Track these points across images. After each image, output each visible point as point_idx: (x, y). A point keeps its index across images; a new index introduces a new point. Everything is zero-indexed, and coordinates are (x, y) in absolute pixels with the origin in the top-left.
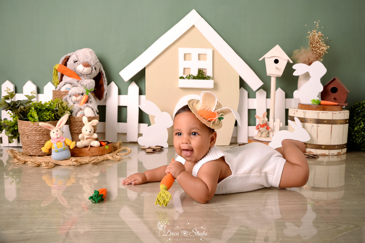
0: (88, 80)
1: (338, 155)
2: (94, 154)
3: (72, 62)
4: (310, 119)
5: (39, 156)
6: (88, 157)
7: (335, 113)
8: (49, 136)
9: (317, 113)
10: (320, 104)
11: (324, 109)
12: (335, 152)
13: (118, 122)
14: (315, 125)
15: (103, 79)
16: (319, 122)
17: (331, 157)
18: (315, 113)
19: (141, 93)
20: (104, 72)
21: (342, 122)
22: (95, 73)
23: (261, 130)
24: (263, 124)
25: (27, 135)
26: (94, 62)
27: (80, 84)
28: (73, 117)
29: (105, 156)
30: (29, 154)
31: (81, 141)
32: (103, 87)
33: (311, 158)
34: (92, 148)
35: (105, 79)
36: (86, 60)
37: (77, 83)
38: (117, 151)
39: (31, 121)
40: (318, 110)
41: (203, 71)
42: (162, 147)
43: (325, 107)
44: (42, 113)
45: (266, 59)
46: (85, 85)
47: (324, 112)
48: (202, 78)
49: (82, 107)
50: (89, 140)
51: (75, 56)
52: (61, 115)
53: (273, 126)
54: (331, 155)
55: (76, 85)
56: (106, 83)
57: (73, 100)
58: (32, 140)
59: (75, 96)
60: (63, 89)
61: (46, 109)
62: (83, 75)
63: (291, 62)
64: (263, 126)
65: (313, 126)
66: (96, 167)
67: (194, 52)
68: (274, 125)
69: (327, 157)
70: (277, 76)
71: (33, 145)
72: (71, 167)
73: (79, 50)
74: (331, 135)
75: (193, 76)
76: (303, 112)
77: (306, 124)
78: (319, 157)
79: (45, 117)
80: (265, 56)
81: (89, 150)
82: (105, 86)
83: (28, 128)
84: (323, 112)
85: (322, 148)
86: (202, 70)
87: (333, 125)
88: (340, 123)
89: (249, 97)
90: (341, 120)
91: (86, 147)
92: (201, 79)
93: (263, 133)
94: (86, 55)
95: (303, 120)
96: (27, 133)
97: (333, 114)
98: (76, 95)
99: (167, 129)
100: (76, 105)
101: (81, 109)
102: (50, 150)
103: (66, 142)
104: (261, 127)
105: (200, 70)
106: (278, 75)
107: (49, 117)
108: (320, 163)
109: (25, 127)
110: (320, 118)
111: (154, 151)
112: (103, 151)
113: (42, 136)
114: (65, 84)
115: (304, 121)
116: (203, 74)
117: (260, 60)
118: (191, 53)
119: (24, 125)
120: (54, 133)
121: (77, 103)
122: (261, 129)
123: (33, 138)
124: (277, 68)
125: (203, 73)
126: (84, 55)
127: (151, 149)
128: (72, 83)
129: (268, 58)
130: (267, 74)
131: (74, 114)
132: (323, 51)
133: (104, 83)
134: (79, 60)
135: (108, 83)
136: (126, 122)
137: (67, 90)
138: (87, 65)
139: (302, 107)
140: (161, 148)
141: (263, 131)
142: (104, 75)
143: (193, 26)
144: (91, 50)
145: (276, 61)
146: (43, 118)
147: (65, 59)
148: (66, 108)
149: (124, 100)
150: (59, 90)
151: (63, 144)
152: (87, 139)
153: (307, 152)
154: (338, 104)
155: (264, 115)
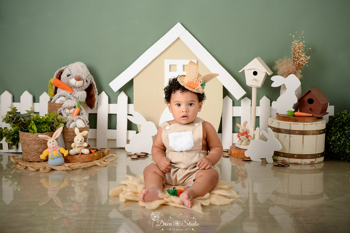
0: (79, 92)
1: (312, 164)
2: (85, 161)
3: (66, 76)
4: (283, 129)
5: (37, 162)
6: (79, 163)
7: (306, 125)
8: (46, 145)
9: (289, 125)
10: (294, 116)
11: (296, 121)
12: (308, 161)
13: (108, 129)
14: (288, 135)
15: (94, 90)
16: (291, 132)
17: (304, 166)
19: (130, 101)
20: (95, 83)
21: (314, 132)
22: (87, 85)
24: (243, 133)
25: (28, 144)
26: (85, 75)
27: (73, 96)
28: (67, 128)
29: (94, 162)
30: (29, 160)
31: (73, 149)
32: (93, 98)
33: (280, 166)
34: (83, 156)
35: (96, 90)
36: (78, 74)
37: (70, 95)
38: (105, 158)
39: (31, 132)
40: (290, 121)
42: (148, 154)
43: (297, 118)
44: (40, 126)
45: (245, 71)
46: (77, 97)
47: (295, 124)
49: (74, 119)
50: (80, 148)
51: (68, 70)
52: (56, 127)
54: (304, 163)
55: (69, 98)
56: (97, 93)
57: (66, 113)
58: (32, 149)
59: (68, 109)
60: (58, 102)
61: (44, 122)
62: (76, 87)
63: (269, 74)
64: (243, 135)
65: (285, 136)
66: (85, 171)
69: (299, 166)
70: (257, 87)
71: (33, 153)
72: (65, 171)
73: (72, 64)
74: (303, 145)
76: (278, 122)
77: (280, 134)
78: (289, 166)
79: (43, 130)
80: (245, 68)
81: (80, 157)
82: (96, 96)
83: (28, 138)
84: (294, 123)
85: (294, 157)
87: (305, 136)
89: (233, 105)
90: (313, 131)
91: (77, 154)
93: (243, 141)
94: (78, 69)
95: (278, 130)
96: (27, 143)
97: (304, 125)
98: (70, 108)
99: (152, 136)
100: (69, 117)
101: (73, 121)
102: (47, 157)
103: (61, 150)
104: (241, 135)
107: (46, 129)
108: (293, 171)
109: (26, 138)
110: (292, 129)
111: (139, 157)
112: (92, 158)
113: (40, 145)
114: (59, 97)
117: (240, 72)
118: (176, 64)
119: (25, 136)
120: (50, 143)
121: (70, 115)
122: (241, 137)
123: (32, 147)
124: (256, 80)
126: (77, 69)
127: (137, 155)
128: (66, 95)
129: (248, 70)
131: (67, 125)
132: (302, 62)
133: (95, 94)
134: (72, 74)
135: (98, 93)
136: (116, 129)
137: (61, 102)
138: (78, 79)
139: (278, 118)
140: (145, 154)
141: (243, 139)
142: (95, 86)
143: (179, 38)
144: (82, 64)
145: (255, 73)
146: (41, 130)
147: (59, 72)
148: (60, 120)
149: (113, 109)
150: (54, 102)
151: (58, 152)
152: (78, 147)
153: (281, 161)
154: (312, 115)
155: (244, 123)
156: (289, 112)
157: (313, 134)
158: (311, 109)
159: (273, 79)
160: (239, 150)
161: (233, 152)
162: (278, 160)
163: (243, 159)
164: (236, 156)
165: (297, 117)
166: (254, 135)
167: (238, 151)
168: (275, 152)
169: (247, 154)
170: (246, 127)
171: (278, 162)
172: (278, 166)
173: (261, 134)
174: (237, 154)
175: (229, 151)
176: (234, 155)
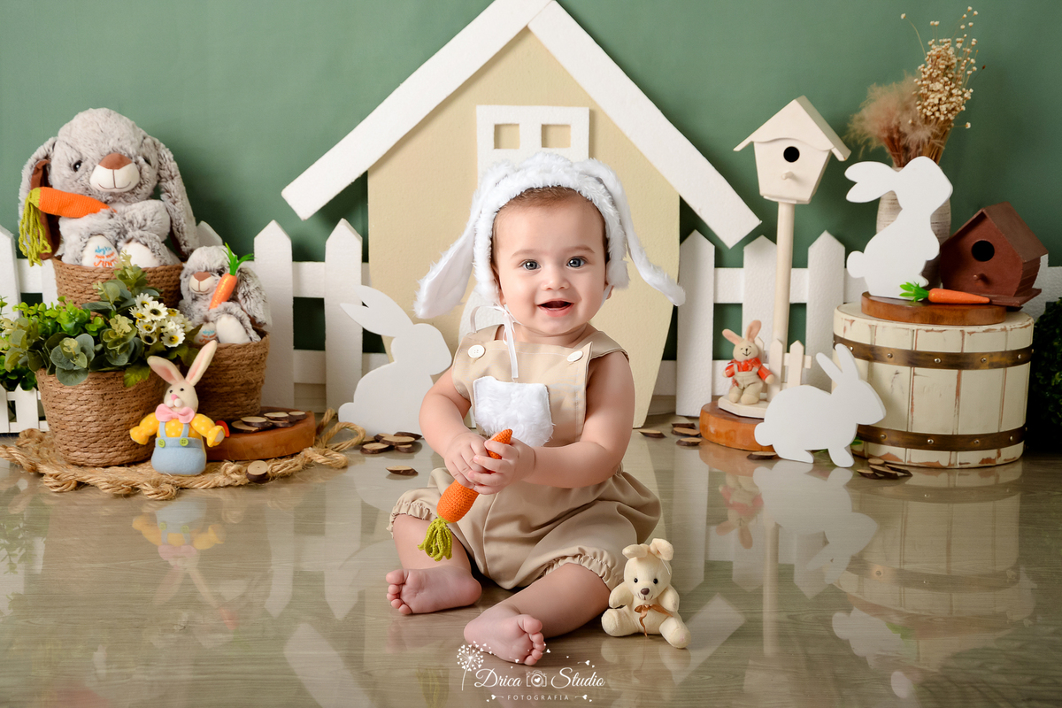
1: (986, 466)
3: (67, 172)
4: (889, 349)
7: (970, 333)
9: (910, 333)
10: (926, 302)
11: (935, 320)
12: (973, 457)
14: (906, 370)
16: (917, 359)
17: (959, 475)
18: (906, 332)
21: (996, 359)
23: (738, 380)
24: (746, 361)
33: (880, 478)
40: (915, 323)
42: (417, 437)
43: (938, 311)
45: (756, 147)
47: (932, 330)
54: (958, 466)
57: (191, 290)
59: (197, 276)
62: (120, 196)
63: (841, 157)
64: (745, 367)
65: (897, 373)
67: (529, 119)
68: (786, 364)
69: (943, 476)
70: (795, 202)
74: (957, 404)
76: (870, 326)
77: (878, 366)
78: (908, 475)
80: (755, 137)
84: (930, 327)
85: (927, 443)
87: (964, 372)
88: (988, 363)
89: (718, 264)
90: (991, 355)
93: (746, 390)
95: (868, 353)
97: (963, 334)
100: (198, 306)
101: (207, 321)
104: (739, 371)
106: (798, 201)
108: (919, 494)
110: (919, 349)
111: (392, 448)
115: (871, 356)
117: (738, 149)
118: (517, 123)
121: (204, 297)
122: (740, 376)
124: (791, 176)
129: (766, 143)
138: (116, 161)
139: (869, 309)
140: (413, 439)
141: (747, 383)
143: (525, 31)
145: (792, 154)
147: (36, 170)
153: (880, 458)
154: (987, 300)
155: (751, 329)
156: (908, 287)
157: (993, 366)
158: (984, 278)
159: (851, 173)
160: (735, 420)
161: (712, 429)
162: (871, 456)
163: (748, 453)
164: (723, 441)
165: (940, 307)
166: (783, 368)
167: (730, 422)
168: (861, 427)
169: (762, 436)
170: (758, 342)
171: (871, 461)
172: (875, 475)
173: (808, 365)
174: (726, 433)
175: (697, 423)
176: (715, 440)
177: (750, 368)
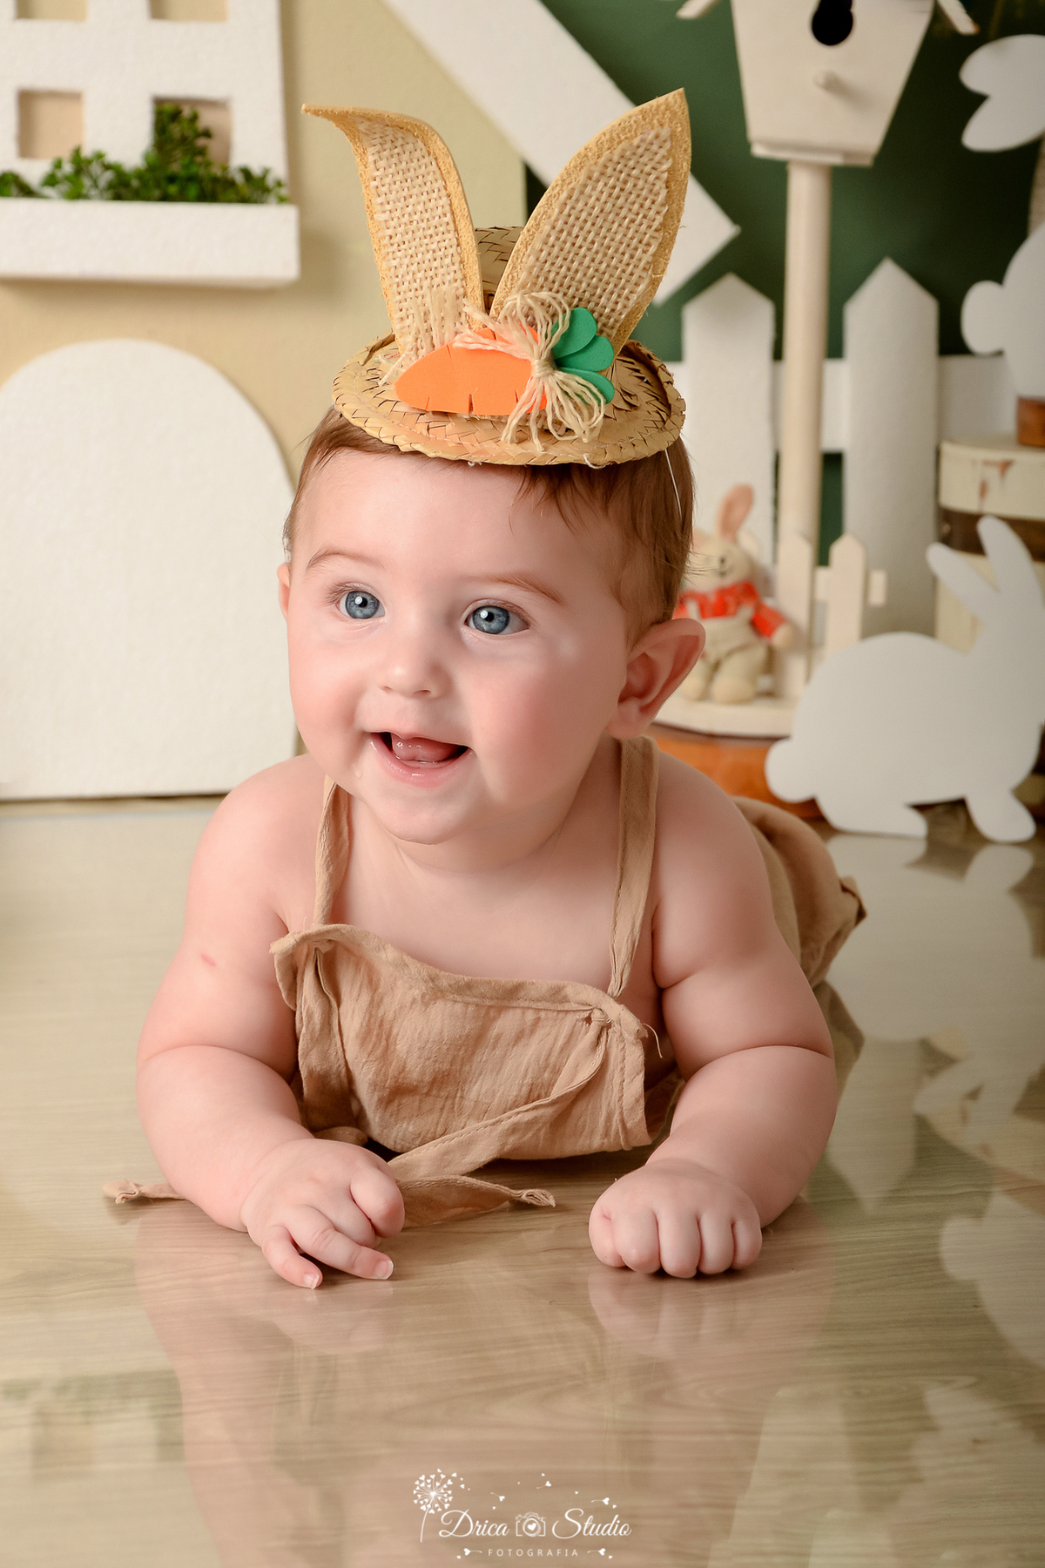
24: (723, 593)
41: (194, 118)
48: (193, 190)
53: (813, 605)
64: (718, 606)
68: (821, 594)
70: (837, 160)
75: (107, 167)
86: (187, 112)
92: (181, 197)
93: (724, 669)
104: (703, 615)
105: (168, 108)
106: (847, 154)
116: (202, 152)
117: (687, 12)
124: (835, 85)
125: (201, 142)
130: (746, 145)
141: (724, 648)
155: (727, 508)
159: (976, 71)
169: (787, 775)
173: (878, 597)
177: (731, 609)
